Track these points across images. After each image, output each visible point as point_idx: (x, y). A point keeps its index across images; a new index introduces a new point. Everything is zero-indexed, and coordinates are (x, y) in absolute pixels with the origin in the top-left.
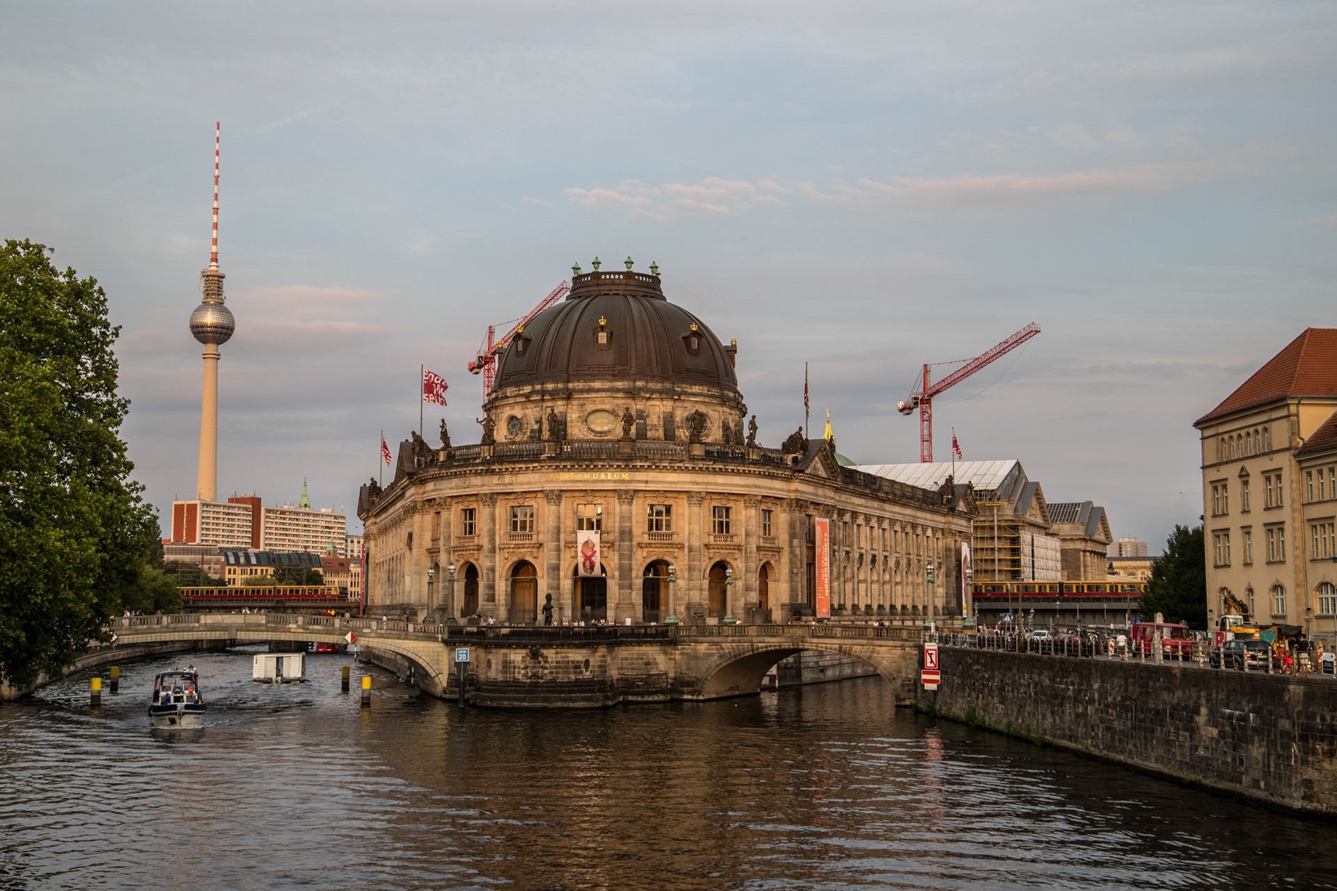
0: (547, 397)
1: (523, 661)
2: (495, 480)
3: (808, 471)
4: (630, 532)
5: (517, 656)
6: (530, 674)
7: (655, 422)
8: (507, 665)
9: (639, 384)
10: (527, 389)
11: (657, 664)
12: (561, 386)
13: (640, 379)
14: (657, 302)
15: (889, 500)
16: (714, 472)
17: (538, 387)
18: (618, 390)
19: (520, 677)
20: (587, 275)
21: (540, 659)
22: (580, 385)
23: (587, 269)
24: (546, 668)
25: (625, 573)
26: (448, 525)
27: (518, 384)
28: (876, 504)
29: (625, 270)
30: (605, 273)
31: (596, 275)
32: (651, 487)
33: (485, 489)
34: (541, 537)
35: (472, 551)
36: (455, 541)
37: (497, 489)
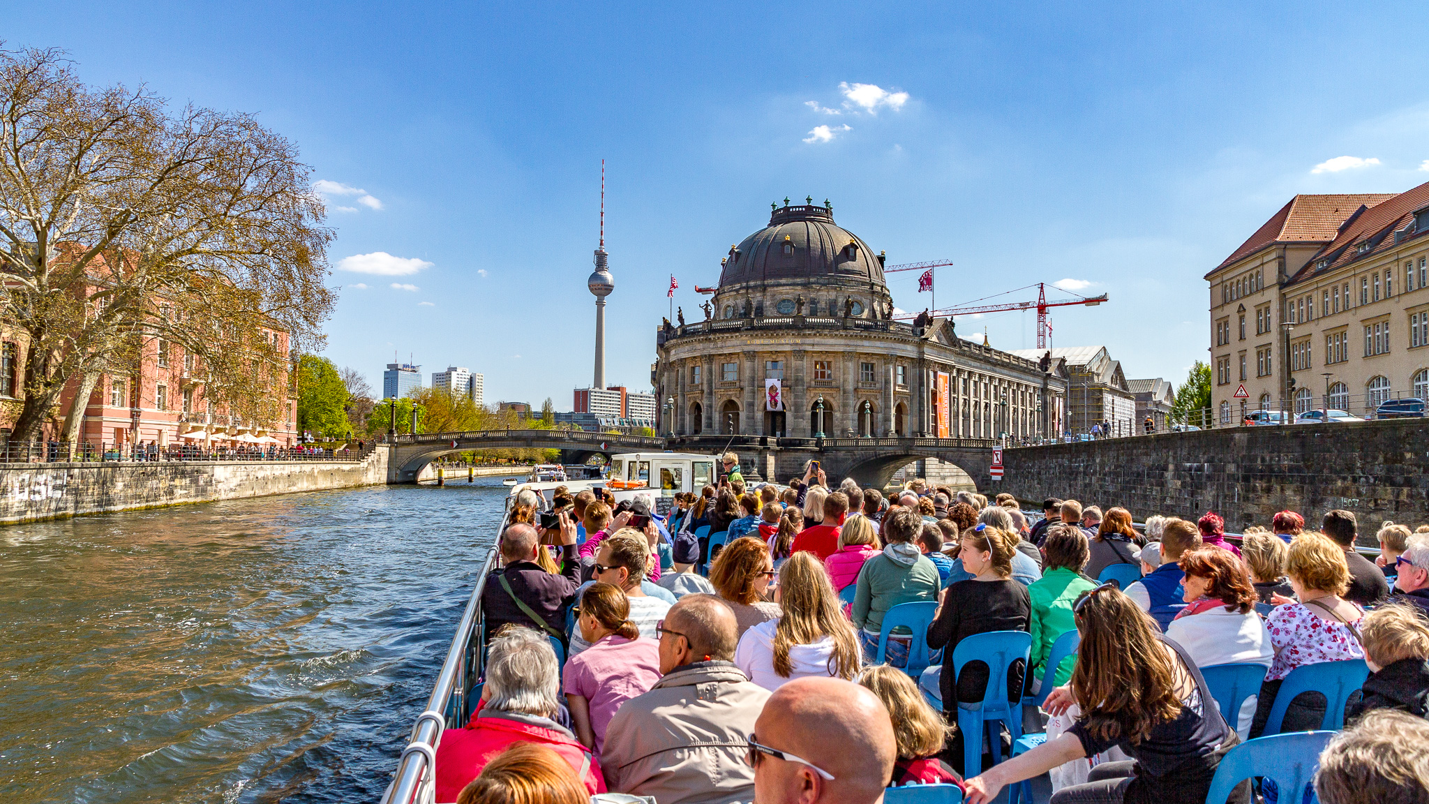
0: (750, 291)
2: (712, 345)
3: (932, 340)
4: (802, 380)
7: (823, 306)
9: (812, 280)
10: (737, 286)
12: (759, 283)
13: (814, 276)
14: (828, 226)
16: (861, 338)
17: (744, 284)
18: (798, 285)
20: (780, 210)
22: (772, 281)
23: (781, 205)
25: (798, 408)
26: (683, 377)
27: (732, 283)
28: (989, 367)
29: (806, 204)
30: (793, 207)
31: (786, 209)
32: (817, 349)
33: (706, 352)
34: (742, 384)
35: (698, 395)
36: (687, 388)
37: (713, 352)
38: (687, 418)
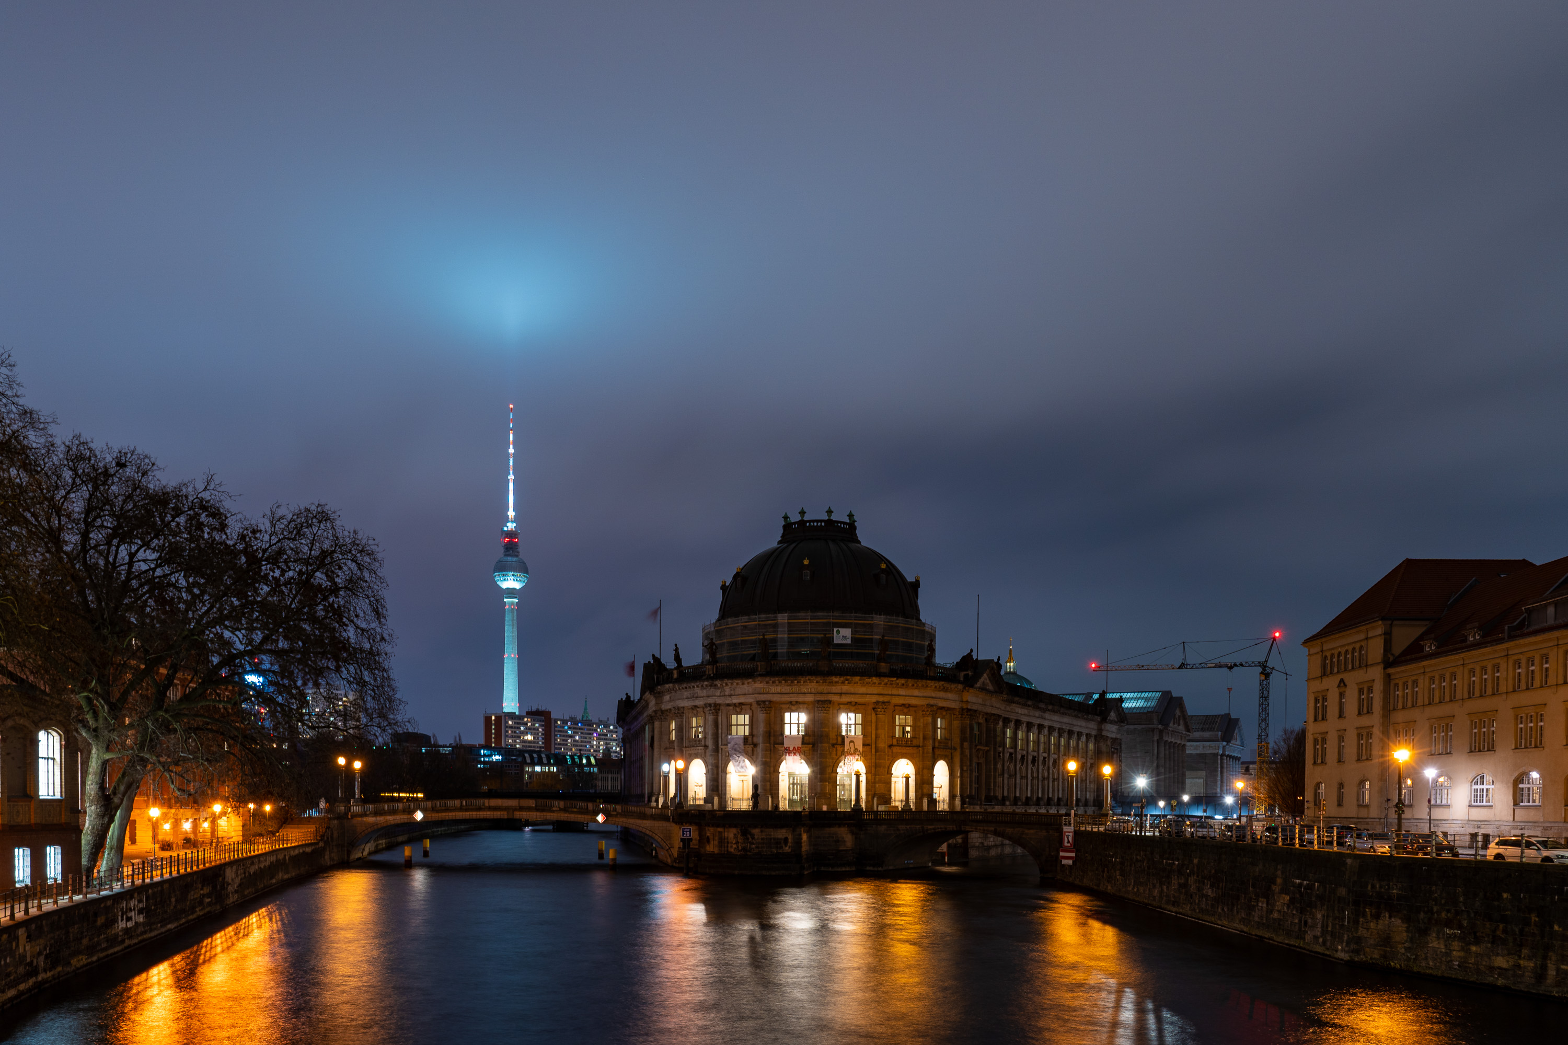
1: (735, 836)
2: (718, 693)
3: (978, 685)
4: (827, 736)
5: (731, 834)
6: (740, 848)
8: (722, 841)
9: (836, 614)
11: (845, 842)
13: (839, 609)
14: (853, 546)
15: (1049, 710)
16: (898, 686)
19: (732, 850)
20: (795, 523)
21: (749, 836)
22: (787, 615)
23: (795, 518)
24: (753, 844)
26: (681, 730)
27: (738, 614)
28: (1037, 713)
29: (826, 518)
30: (810, 521)
31: (802, 523)
32: (844, 699)
33: (711, 700)
34: (755, 740)
37: (719, 701)
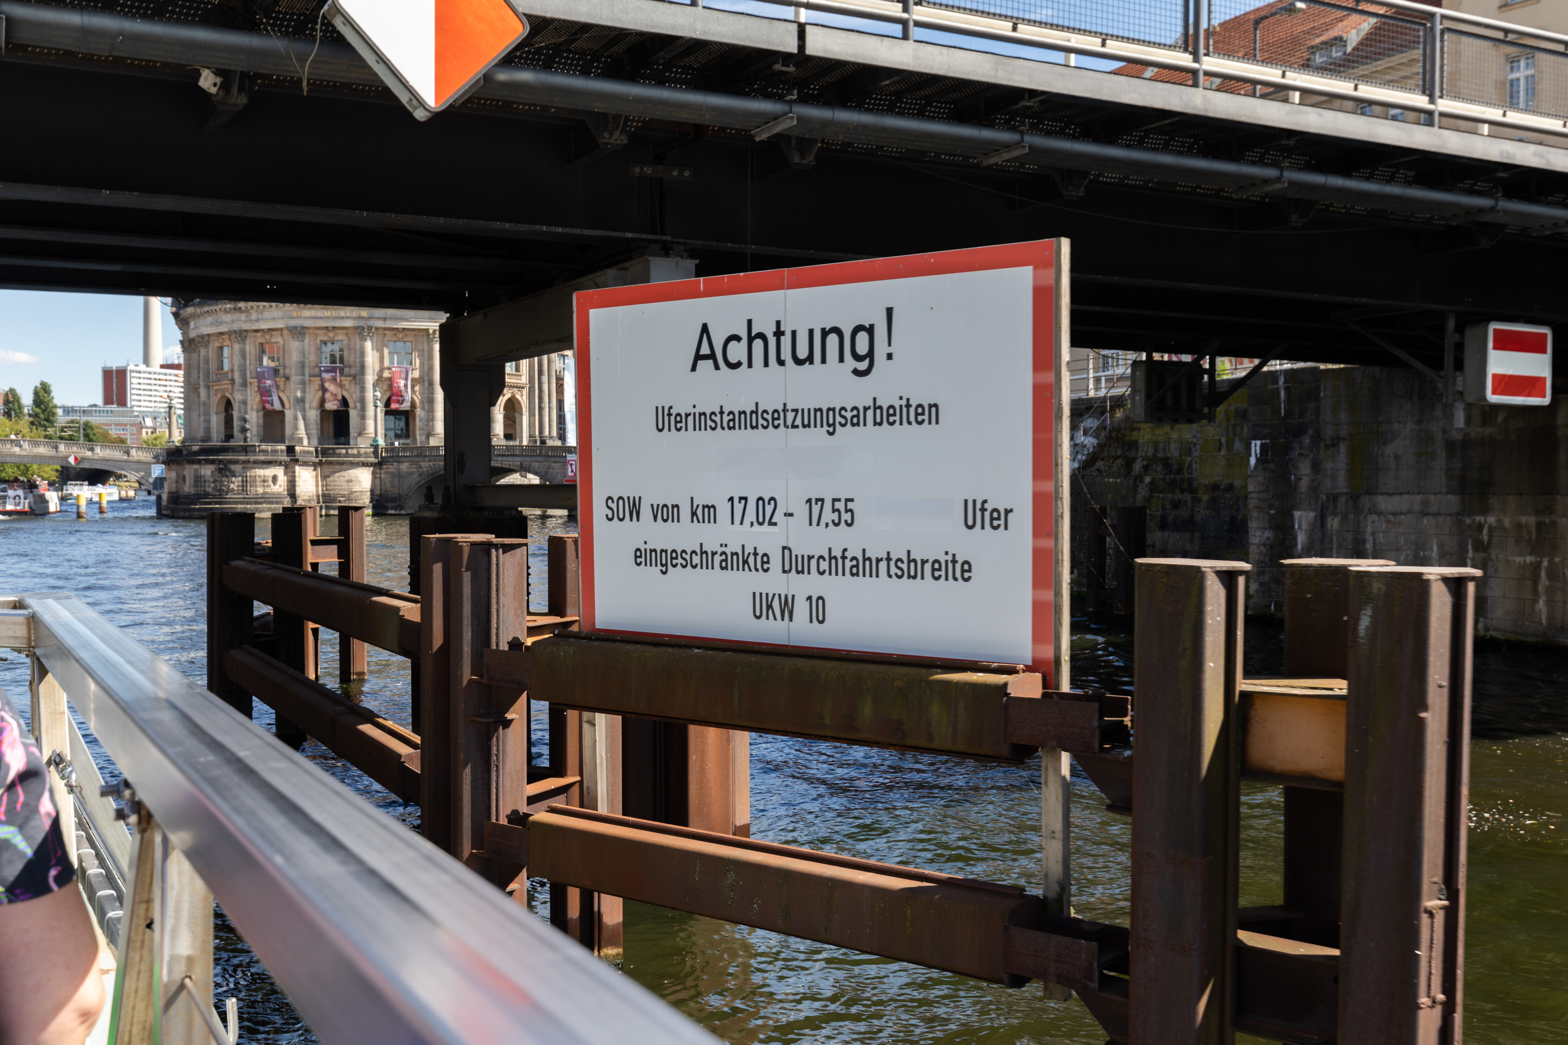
1: (213, 474)
2: (243, 317)
5: (208, 471)
8: (198, 480)
11: (359, 481)
19: (210, 490)
21: (228, 473)
24: (234, 482)
26: (207, 361)
32: (390, 324)
33: (235, 327)
34: (287, 371)
35: (226, 384)
36: (213, 377)
37: (246, 326)
38: (214, 419)
